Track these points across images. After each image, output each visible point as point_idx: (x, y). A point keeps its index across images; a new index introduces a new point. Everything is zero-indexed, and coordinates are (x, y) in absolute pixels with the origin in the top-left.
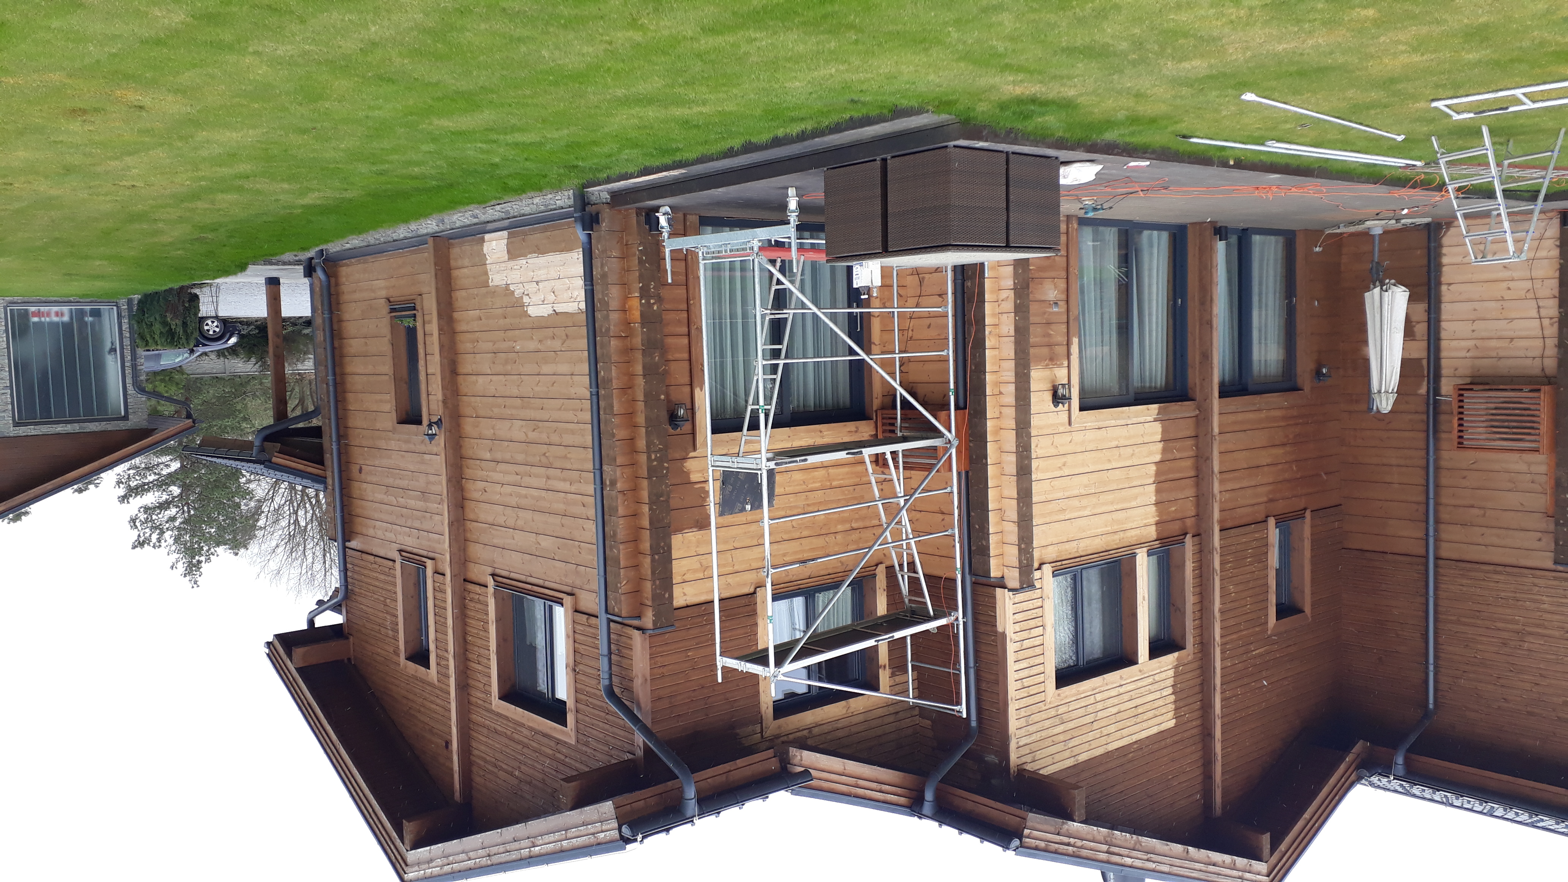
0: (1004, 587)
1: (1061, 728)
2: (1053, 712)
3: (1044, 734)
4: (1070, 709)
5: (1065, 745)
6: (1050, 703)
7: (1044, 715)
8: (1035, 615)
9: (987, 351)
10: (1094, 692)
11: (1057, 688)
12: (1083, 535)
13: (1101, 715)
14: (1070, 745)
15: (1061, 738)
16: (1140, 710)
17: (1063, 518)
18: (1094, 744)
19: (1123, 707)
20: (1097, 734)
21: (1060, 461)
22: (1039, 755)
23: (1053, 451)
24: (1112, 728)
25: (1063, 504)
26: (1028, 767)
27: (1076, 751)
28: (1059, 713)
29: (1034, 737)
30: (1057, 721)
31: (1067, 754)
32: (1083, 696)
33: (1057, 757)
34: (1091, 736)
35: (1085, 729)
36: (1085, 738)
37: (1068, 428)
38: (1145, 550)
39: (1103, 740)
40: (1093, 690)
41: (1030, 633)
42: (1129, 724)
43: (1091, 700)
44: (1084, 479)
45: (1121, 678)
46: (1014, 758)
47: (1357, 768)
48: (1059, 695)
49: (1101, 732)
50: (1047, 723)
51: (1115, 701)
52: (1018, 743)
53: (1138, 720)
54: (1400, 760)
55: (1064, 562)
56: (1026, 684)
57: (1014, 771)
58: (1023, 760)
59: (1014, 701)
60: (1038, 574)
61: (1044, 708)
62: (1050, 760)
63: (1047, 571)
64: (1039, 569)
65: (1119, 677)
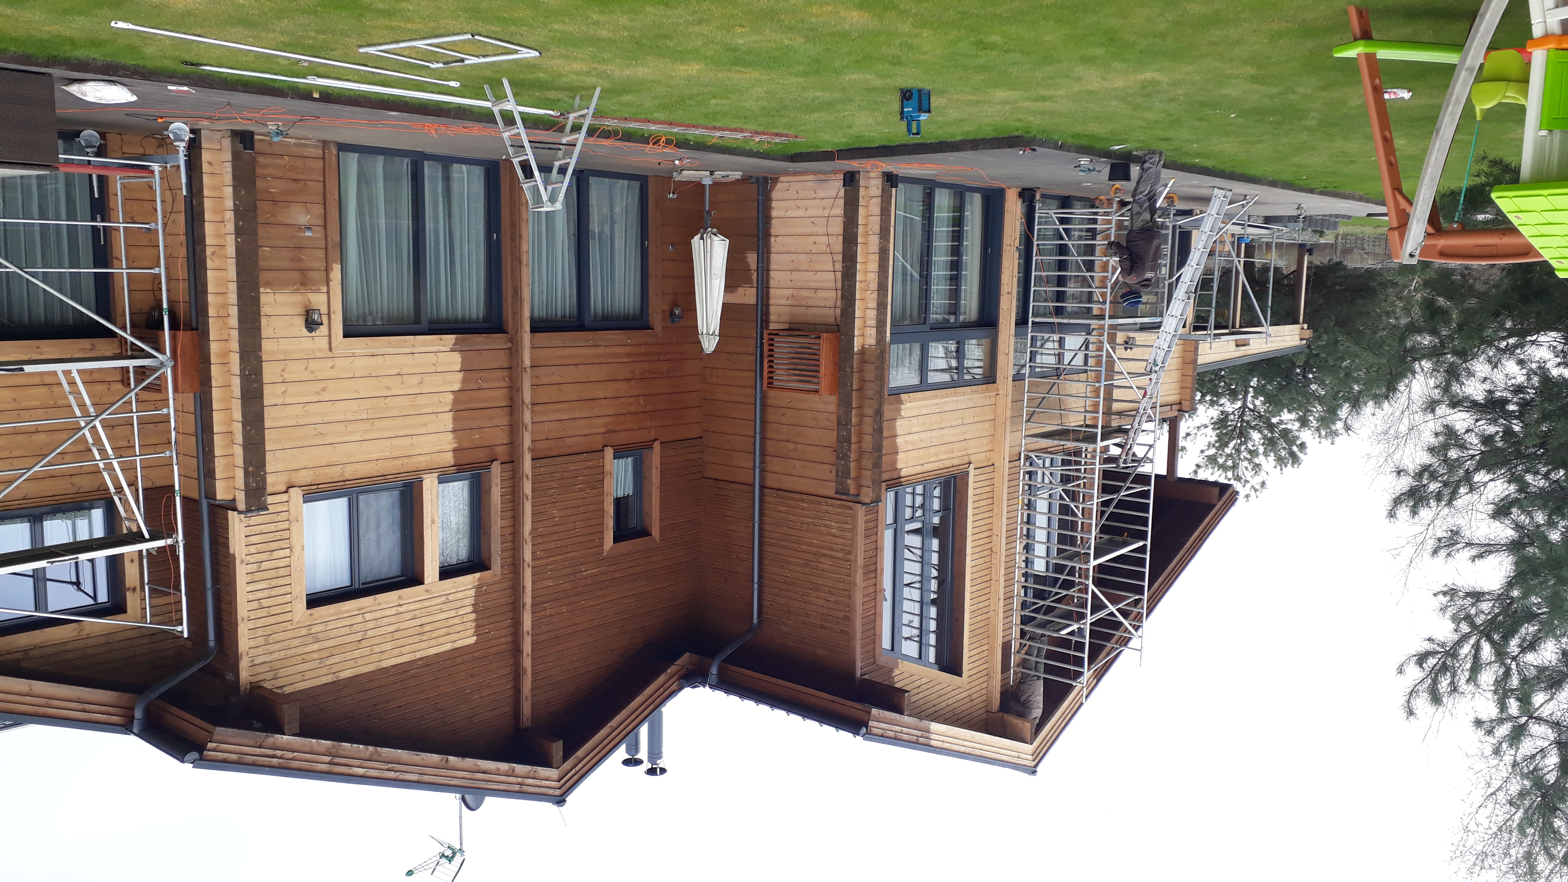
0: (234, 509)
1: (316, 647)
2: (304, 632)
3: (290, 653)
4: (328, 628)
5: (320, 663)
6: (298, 623)
7: (290, 634)
8: (279, 538)
9: (209, 272)
10: (362, 611)
11: (308, 608)
12: (352, 460)
13: (370, 634)
14: (328, 663)
15: (316, 656)
16: (427, 628)
17: (322, 442)
18: (361, 661)
19: (402, 626)
20: (367, 651)
21: (319, 386)
22: (282, 673)
23: (307, 376)
24: (389, 646)
25: (321, 429)
26: (268, 685)
27: (335, 668)
28: (312, 632)
29: (276, 656)
30: (309, 639)
31: (324, 671)
32: (346, 615)
33: (309, 675)
34: (357, 654)
35: (349, 647)
36: (348, 656)
37: (330, 354)
38: (436, 475)
39: (375, 658)
40: (360, 609)
41: (271, 555)
42: (411, 642)
43: (359, 619)
44: (353, 405)
45: (400, 597)
46: (245, 674)
47: (681, 678)
48: (311, 615)
49: (372, 650)
50: (296, 642)
51: (393, 619)
52: (253, 661)
53: (424, 638)
54: (714, 670)
55: (320, 486)
56: (265, 605)
57: (246, 689)
58: (260, 677)
59: (246, 620)
60: (284, 497)
61: (291, 628)
62: (299, 677)
63: (296, 494)
64: (286, 492)
65: (397, 597)
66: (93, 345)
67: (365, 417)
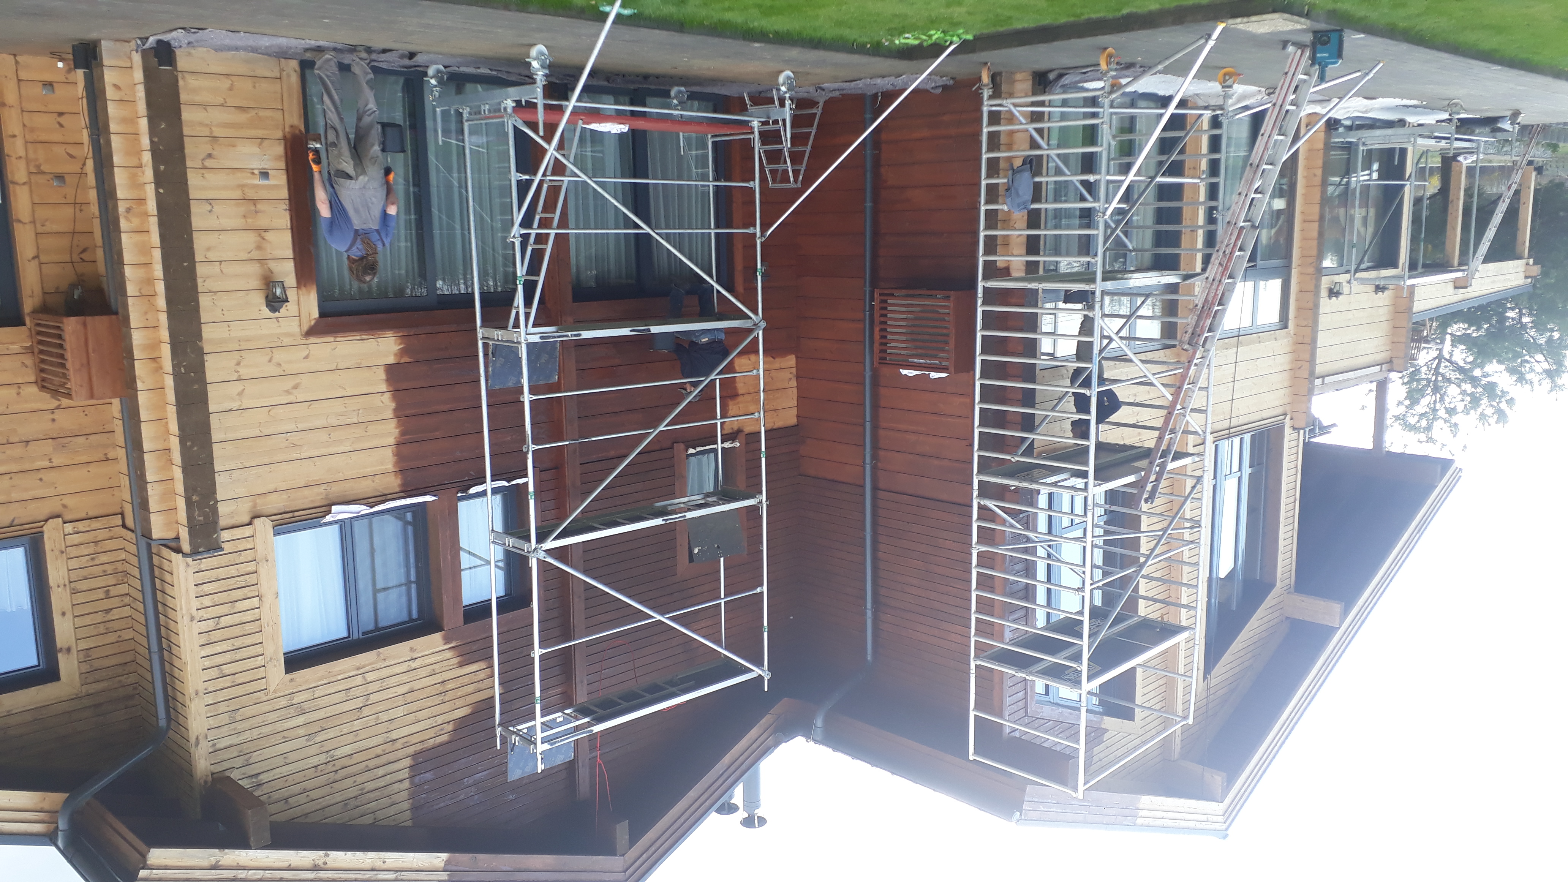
0: (176, 550)
1: (301, 720)
2: (283, 702)
3: (265, 730)
4: (315, 696)
5: (308, 740)
6: (275, 691)
7: (264, 707)
8: (243, 584)
9: (124, 236)
10: (362, 671)
11: (287, 672)
12: (340, 476)
13: (373, 698)
14: (319, 738)
15: (301, 732)
16: (450, 686)
17: (298, 456)
18: (363, 734)
19: (417, 685)
20: (372, 720)
21: (289, 383)
22: (255, 756)
23: (272, 370)
24: (400, 712)
25: (294, 438)
26: (234, 774)
27: (328, 746)
28: (294, 702)
29: (247, 735)
30: (292, 711)
31: (314, 750)
32: (340, 677)
33: (292, 757)
34: (357, 724)
35: (345, 718)
36: (346, 729)
37: (302, 341)
38: (454, 490)
39: (382, 728)
40: (358, 669)
41: (234, 607)
42: (429, 704)
43: (359, 680)
44: (338, 406)
45: (412, 650)
46: (202, 764)
47: (778, 730)
48: (292, 680)
49: (378, 718)
50: (273, 716)
51: (405, 678)
52: (212, 746)
53: (447, 698)
54: (819, 722)
55: (296, 514)
56: (227, 672)
57: (206, 782)
58: (226, 765)
59: (201, 694)
60: (247, 531)
61: (265, 698)
62: (280, 761)
63: (264, 526)
64: (250, 524)
65: (408, 649)
67: (355, 420)
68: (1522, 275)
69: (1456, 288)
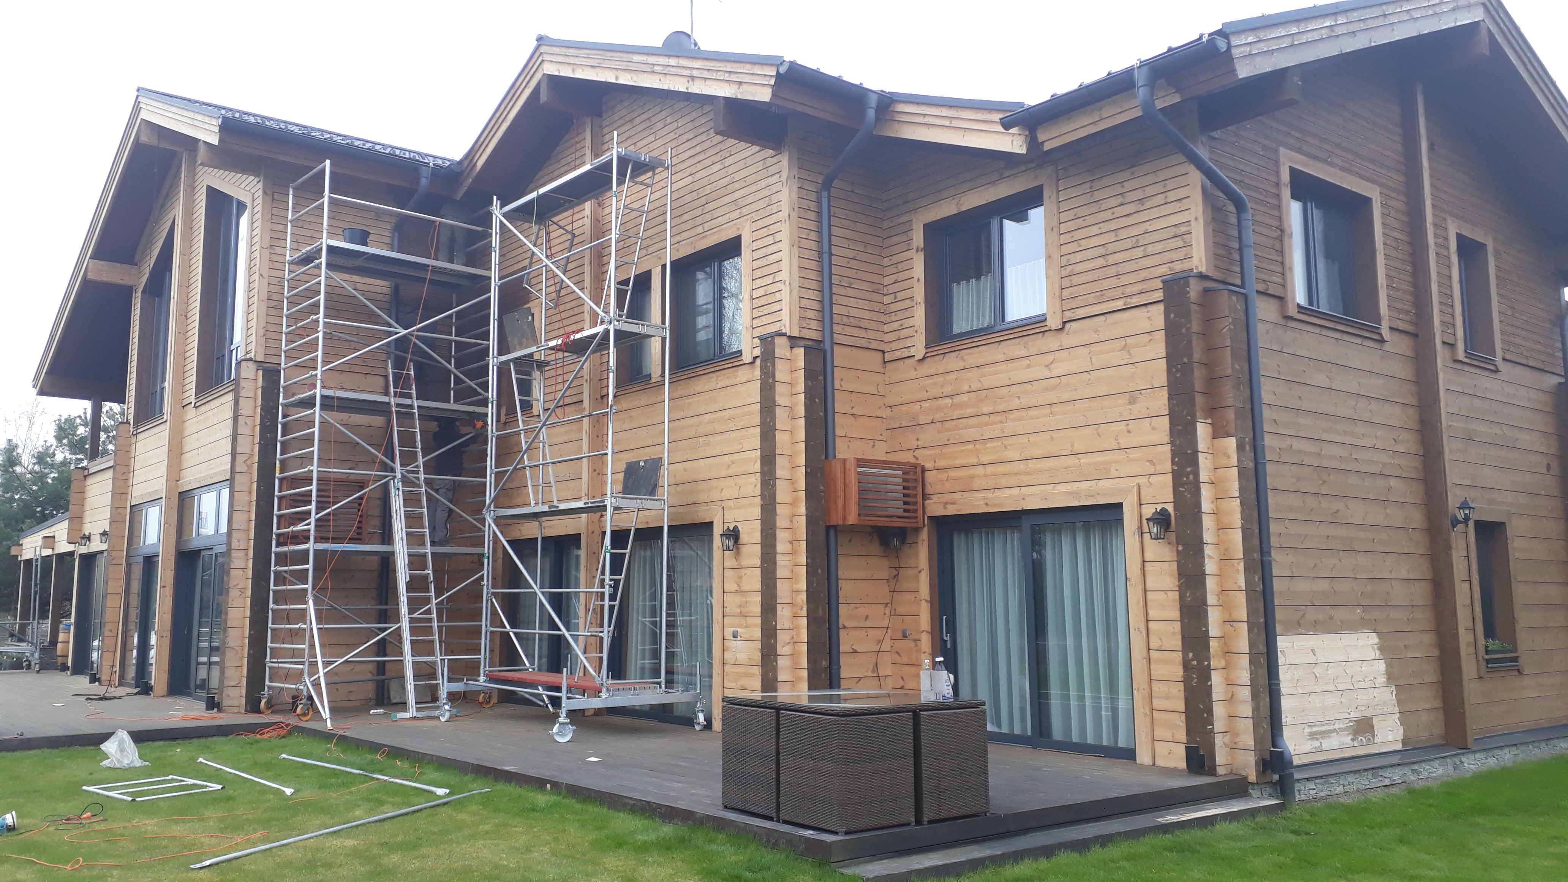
0: (791, 338)
1: (737, 195)
2: (745, 211)
3: (754, 188)
4: (728, 215)
6: (748, 220)
7: (754, 207)
8: (756, 311)
9: (805, 588)
11: (740, 236)
12: (710, 394)
14: (728, 178)
15: (737, 185)
17: (731, 412)
21: (730, 470)
23: (739, 480)
25: (730, 426)
26: (770, 152)
28: (739, 211)
29: (763, 184)
30: (741, 203)
31: (732, 169)
37: (724, 504)
38: (653, 380)
41: (766, 291)
44: (709, 452)
46: (784, 161)
47: (462, 173)
48: (739, 229)
50: (750, 199)
52: (780, 177)
54: (424, 182)
55: (731, 365)
56: (771, 238)
57: (784, 147)
58: (775, 160)
59: (783, 220)
60: (752, 354)
61: (753, 214)
62: (749, 161)
63: (747, 356)
64: (751, 360)
65: (680, 251)
66: (945, 508)
67: (701, 439)
68: (24, 547)
69: (54, 537)
